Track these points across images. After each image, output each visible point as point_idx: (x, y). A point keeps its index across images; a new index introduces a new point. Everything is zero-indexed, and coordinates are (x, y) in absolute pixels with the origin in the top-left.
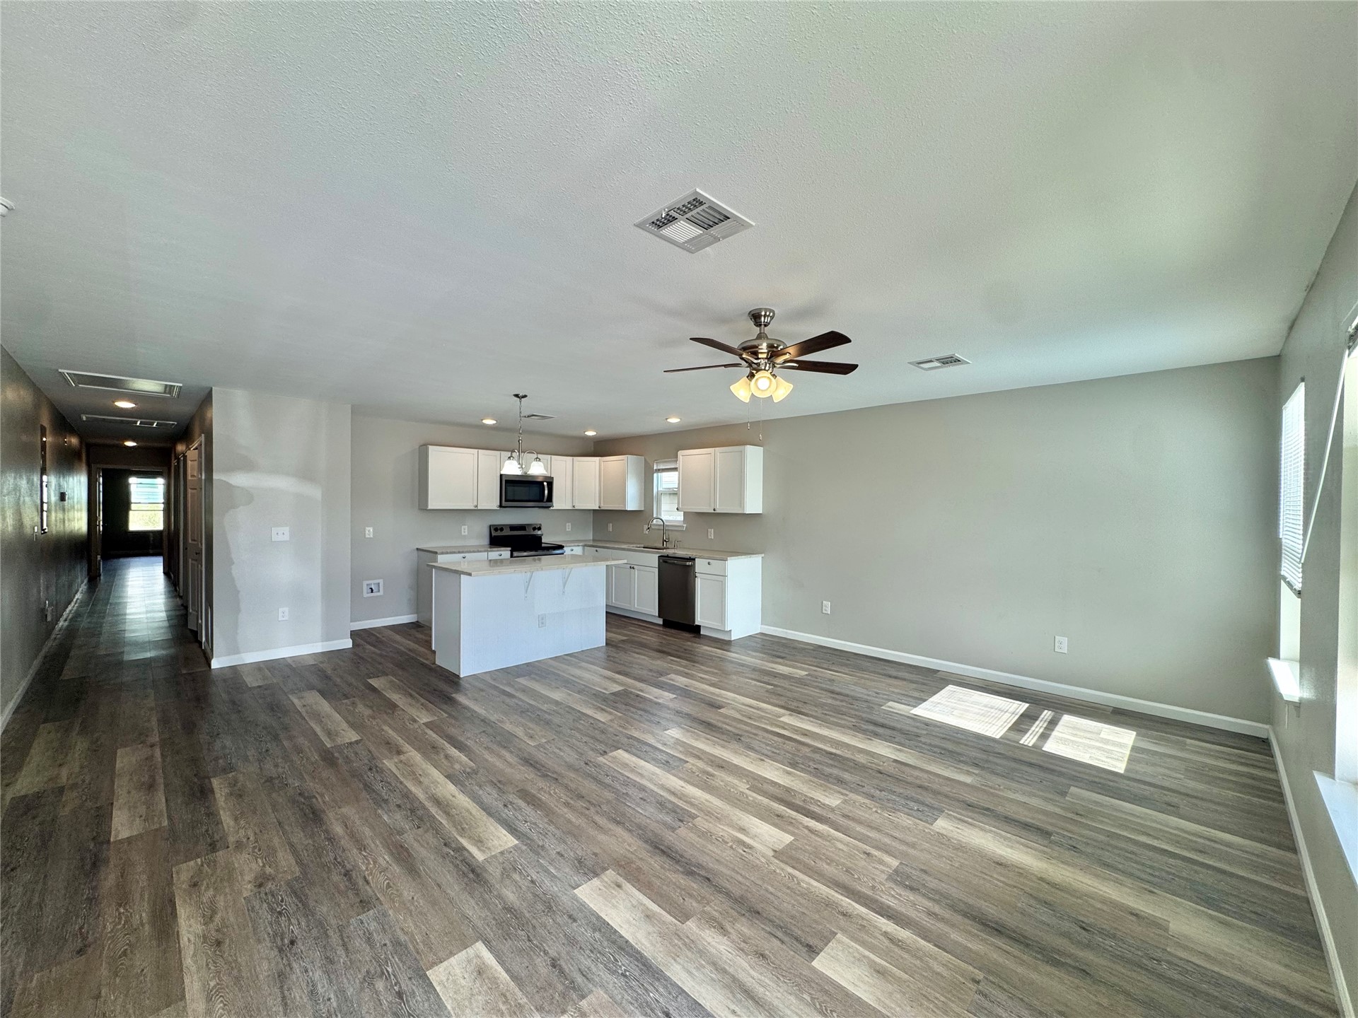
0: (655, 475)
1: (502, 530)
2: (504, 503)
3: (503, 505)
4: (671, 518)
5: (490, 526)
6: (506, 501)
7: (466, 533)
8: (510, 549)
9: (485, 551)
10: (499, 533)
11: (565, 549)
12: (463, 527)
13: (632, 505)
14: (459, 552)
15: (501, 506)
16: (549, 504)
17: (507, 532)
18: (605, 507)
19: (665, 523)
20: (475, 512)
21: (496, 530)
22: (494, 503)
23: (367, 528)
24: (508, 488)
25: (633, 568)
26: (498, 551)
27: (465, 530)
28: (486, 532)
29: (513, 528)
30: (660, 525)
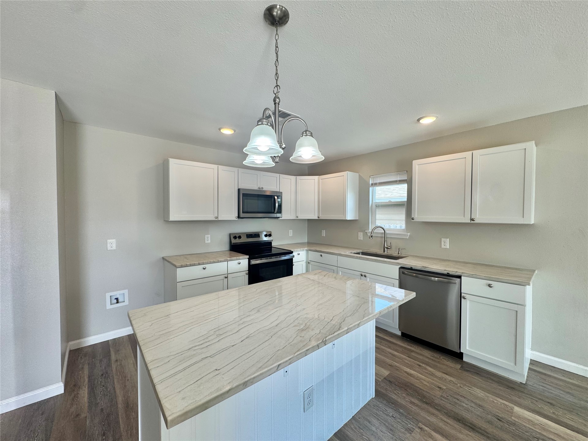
0: (371, 189)
1: (240, 237)
2: (242, 215)
3: (241, 216)
4: (392, 227)
5: (230, 234)
6: (243, 212)
7: (209, 241)
8: (248, 257)
9: (224, 261)
10: (238, 241)
11: (294, 254)
12: (206, 236)
13: (350, 215)
14: (199, 264)
15: (239, 217)
16: (278, 215)
17: (244, 240)
18: (323, 217)
19: (387, 232)
20: (216, 222)
21: (235, 237)
22: (232, 215)
23: (109, 241)
24: (245, 201)
25: (365, 276)
26: (237, 260)
27: (208, 239)
28: (226, 240)
29: (249, 235)
30: (382, 233)
